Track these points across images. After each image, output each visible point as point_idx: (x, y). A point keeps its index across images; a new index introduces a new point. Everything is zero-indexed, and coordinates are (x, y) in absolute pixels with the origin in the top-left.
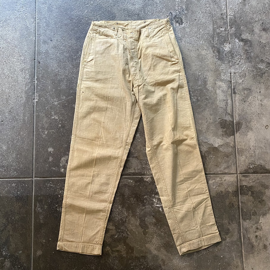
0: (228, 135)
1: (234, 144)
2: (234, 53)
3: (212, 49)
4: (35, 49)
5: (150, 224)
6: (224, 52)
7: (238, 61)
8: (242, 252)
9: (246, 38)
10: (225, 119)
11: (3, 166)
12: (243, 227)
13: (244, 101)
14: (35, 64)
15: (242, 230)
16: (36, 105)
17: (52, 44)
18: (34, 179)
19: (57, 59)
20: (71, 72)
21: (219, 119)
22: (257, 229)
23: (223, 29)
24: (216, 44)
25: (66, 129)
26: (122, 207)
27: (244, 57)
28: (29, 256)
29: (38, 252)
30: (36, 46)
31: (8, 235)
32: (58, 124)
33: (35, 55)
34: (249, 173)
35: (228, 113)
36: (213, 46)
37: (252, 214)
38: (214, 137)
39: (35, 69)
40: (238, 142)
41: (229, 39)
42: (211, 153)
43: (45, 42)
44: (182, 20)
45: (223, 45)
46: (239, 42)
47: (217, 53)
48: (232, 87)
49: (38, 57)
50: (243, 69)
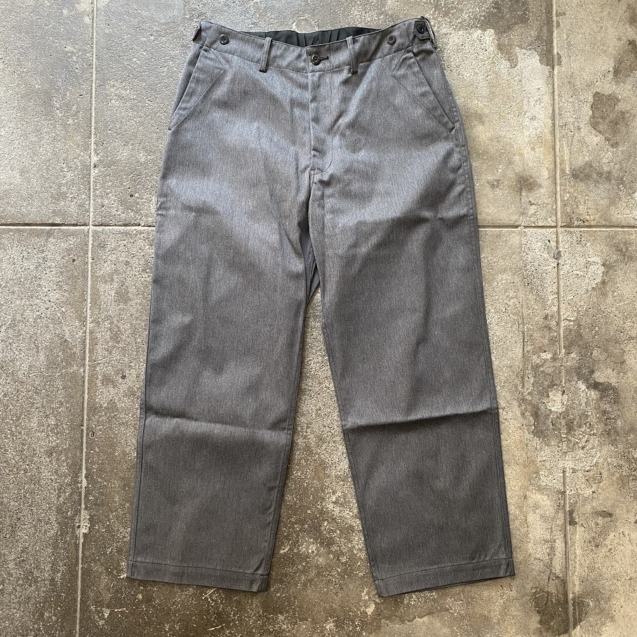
0: (553, 632)
2: (574, 419)
3: (519, 407)
6: (549, 415)
7: (584, 440)
9: (606, 380)
10: (546, 589)
13: (595, 543)
14: (82, 438)
16: (83, 544)
17: (123, 387)
21: (532, 588)
23: (549, 356)
24: (529, 394)
25: (154, 606)
27: (601, 426)
30: (86, 392)
32: (135, 592)
33: (83, 414)
35: (555, 574)
36: (521, 399)
39: (82, 450)
41: (564, 381)
43: (107, 380)
45: (548, 396)
46: (586, 390)
47: (531, 418)
48: (568, 506)
49: (89, 420)
50: (595, 461)
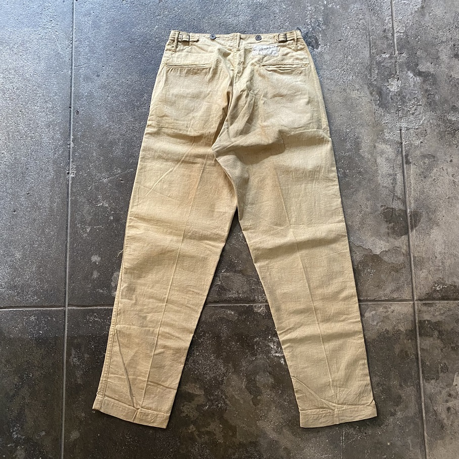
0: (397, 234)
1: (408, 250)
2: (406, 96)
3: (368, 89)
4: (71, 90)
5: (264, 386)
6: (389, 93)
7: (413, 109)
8: (424, 436)
9: (427, 70)
10: (392, 206)
11: (15, 286)
12: (424, 392)
13: (424, 175)
14: (70, 115)
15: (423, 399)
16: (71, 184)
17: (99, 82)
18: (67, 308)
19: (107, 106)
20: (131, 128)
21: (382, 206)
22: (450, 395)
23: (387, 56)
24: (375, 80)
25: (122, 224)
26: (217, 357)
27: (423, 101)
28: (57, 440)
29: (74, 435)
30: (73, 86)
31: (21, 405)
32: (108, 215)
33: (71, 100)
34: (434, 299)
35: (397, 196)
36: (370, 84)
37: (440, 370)
38: (373, 238)
39: (70, 123)
40: (414, 245)
41: (398, 72)
42: (368, 265)
43: (87, 79)
44: (317, 40)
45: (388, 81)
46: (414, 77)
47: (377, 96)
48: (404, 152)
49: (75, 103)
50: (421, 122)
